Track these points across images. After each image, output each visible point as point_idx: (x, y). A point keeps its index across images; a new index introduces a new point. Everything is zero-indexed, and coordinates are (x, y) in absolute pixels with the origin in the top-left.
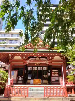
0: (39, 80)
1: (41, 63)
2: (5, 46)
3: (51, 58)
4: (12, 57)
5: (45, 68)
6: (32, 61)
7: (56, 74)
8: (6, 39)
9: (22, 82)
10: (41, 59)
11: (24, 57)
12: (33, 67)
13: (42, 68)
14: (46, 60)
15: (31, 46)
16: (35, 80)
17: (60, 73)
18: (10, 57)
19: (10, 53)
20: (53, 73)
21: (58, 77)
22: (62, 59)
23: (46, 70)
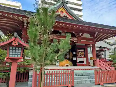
3: (81, 34)
6: (56, 36)
18: (25, 27)
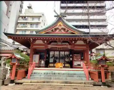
0: (62, 64)
1: (62, 48)
2: (26, 30)
4: (33, 42)
5: (67, 52)
6: (53, 45)
7: (78, 59)
8: (27, 22)
9: (44, 65)
10: (63, 43)
11: (46, 42)
12: (54, 51)
13: (64, 52)
14: (68, 45)
15: (53, 30)
16: (57, 64)
17: (82, 58)
18: (32, 41)
19: (31, 37)
20: (75, 57)
21: (80, 62)
22: (85, 44)
23: (68, 54)
